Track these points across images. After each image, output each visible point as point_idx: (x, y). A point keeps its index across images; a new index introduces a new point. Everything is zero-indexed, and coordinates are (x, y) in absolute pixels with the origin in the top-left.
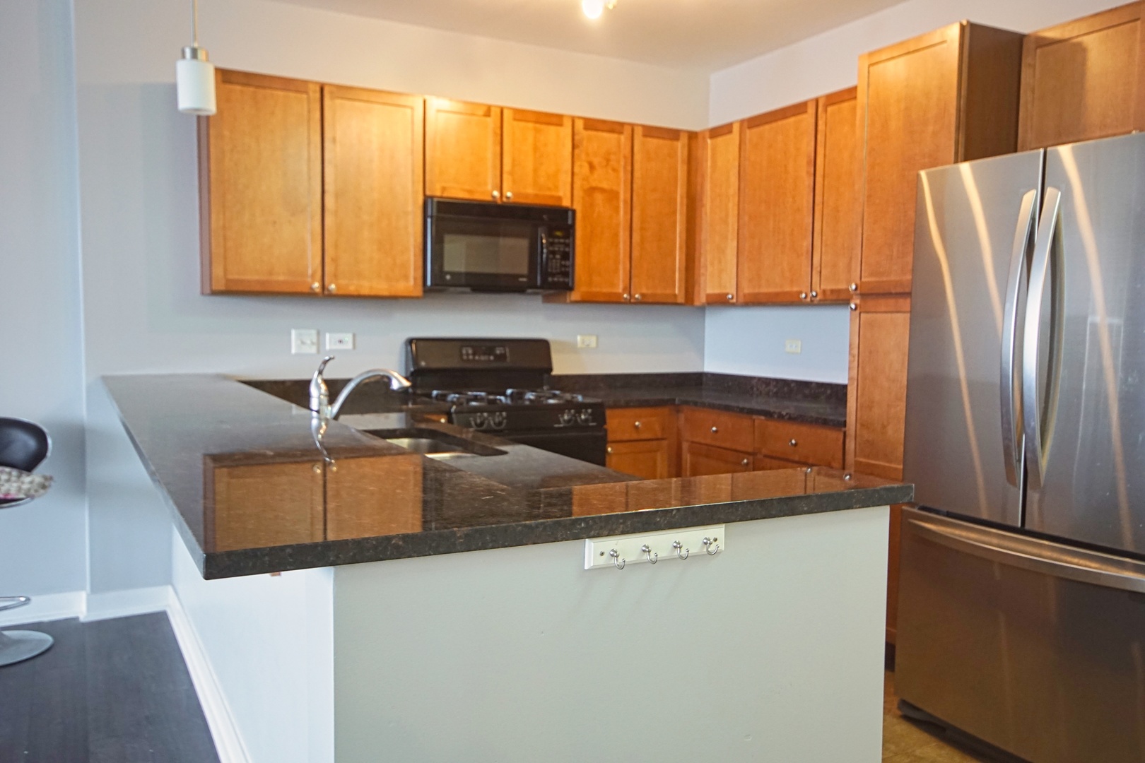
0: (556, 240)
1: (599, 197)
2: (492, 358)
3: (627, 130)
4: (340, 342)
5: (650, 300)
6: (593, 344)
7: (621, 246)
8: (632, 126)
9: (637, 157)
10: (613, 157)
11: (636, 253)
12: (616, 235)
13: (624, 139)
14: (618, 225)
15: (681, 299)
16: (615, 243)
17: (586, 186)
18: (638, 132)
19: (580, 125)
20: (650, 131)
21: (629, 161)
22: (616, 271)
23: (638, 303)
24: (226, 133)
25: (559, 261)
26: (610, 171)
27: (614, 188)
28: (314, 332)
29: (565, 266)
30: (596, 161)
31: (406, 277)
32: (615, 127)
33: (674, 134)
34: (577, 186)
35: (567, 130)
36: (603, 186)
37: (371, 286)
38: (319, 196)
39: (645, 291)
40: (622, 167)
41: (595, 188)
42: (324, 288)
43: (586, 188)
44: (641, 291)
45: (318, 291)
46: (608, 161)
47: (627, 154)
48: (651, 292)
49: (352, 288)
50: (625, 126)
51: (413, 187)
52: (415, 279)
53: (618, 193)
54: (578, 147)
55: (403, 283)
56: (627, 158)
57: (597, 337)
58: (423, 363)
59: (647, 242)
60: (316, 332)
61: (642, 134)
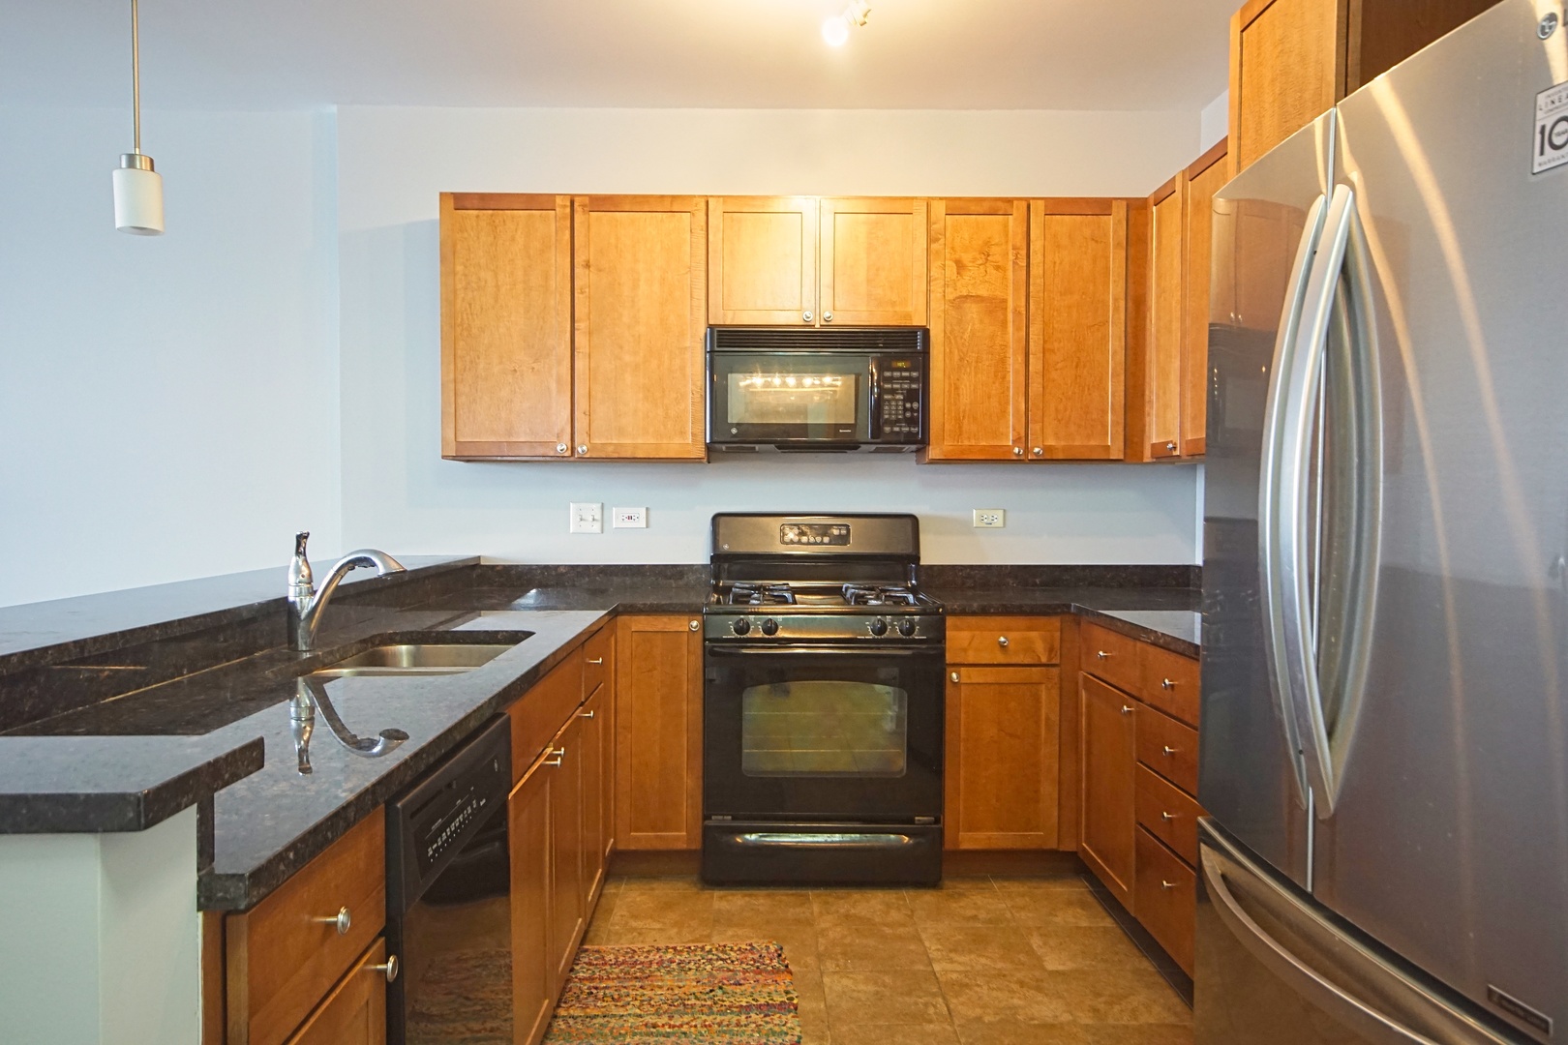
0: (897, 374)
1: (973, 311)
2: (826, 540)
3: (1019, 210)
4: (630, 518)
5: (1061, 456)
6: (999, 523)
7: (1011, 377)
8: (1028, 202)
9: (1036, 245)
10: (994, 250)
11: (1035, 387)
12: (1003, 361)
13: (1014, 222)
14: (1005, 346)
15: (1117, 453)
16: (1000, 372)
17: (951, 295)
18: (1038, 209)
19: (939, 209)
20: (1058, 207)
21: (1024, 252)
22: (1004, 412)
23: (1038, 461)
24: (459, 268)
25: (900, 403)
26: (991, 270)
27: (998, 293)
28: (597, 507)
29: (912, 410)
30: (966, 258)
31: (682, 433)
32: (998, 207)
33: (1102, 206)
34: (936, 295)
35: (920, 218)
36: (980, 293)
37: (635, 446)
38: (568, 335)
39: (1053, 444)
40: (1011, 263)
41: (966, 297)
42: (573, 449)
43: (951, 297)
44: (1046, 444)
45: (566, 455)
46: (989, 255)
47: (1018, 244)
48: (1063, 443)
49: (610, 449)
50: (1015, 202)
51: (691, 314)
52: (693, 435)
53: (1005, 301)
54: (937, 240)
55: (677, 440)
56: (1019, 249)
57: (1004, 511)
58: (726, 547)
59: (1056, 370)
60: (600, 505)
61: (1045, 211)
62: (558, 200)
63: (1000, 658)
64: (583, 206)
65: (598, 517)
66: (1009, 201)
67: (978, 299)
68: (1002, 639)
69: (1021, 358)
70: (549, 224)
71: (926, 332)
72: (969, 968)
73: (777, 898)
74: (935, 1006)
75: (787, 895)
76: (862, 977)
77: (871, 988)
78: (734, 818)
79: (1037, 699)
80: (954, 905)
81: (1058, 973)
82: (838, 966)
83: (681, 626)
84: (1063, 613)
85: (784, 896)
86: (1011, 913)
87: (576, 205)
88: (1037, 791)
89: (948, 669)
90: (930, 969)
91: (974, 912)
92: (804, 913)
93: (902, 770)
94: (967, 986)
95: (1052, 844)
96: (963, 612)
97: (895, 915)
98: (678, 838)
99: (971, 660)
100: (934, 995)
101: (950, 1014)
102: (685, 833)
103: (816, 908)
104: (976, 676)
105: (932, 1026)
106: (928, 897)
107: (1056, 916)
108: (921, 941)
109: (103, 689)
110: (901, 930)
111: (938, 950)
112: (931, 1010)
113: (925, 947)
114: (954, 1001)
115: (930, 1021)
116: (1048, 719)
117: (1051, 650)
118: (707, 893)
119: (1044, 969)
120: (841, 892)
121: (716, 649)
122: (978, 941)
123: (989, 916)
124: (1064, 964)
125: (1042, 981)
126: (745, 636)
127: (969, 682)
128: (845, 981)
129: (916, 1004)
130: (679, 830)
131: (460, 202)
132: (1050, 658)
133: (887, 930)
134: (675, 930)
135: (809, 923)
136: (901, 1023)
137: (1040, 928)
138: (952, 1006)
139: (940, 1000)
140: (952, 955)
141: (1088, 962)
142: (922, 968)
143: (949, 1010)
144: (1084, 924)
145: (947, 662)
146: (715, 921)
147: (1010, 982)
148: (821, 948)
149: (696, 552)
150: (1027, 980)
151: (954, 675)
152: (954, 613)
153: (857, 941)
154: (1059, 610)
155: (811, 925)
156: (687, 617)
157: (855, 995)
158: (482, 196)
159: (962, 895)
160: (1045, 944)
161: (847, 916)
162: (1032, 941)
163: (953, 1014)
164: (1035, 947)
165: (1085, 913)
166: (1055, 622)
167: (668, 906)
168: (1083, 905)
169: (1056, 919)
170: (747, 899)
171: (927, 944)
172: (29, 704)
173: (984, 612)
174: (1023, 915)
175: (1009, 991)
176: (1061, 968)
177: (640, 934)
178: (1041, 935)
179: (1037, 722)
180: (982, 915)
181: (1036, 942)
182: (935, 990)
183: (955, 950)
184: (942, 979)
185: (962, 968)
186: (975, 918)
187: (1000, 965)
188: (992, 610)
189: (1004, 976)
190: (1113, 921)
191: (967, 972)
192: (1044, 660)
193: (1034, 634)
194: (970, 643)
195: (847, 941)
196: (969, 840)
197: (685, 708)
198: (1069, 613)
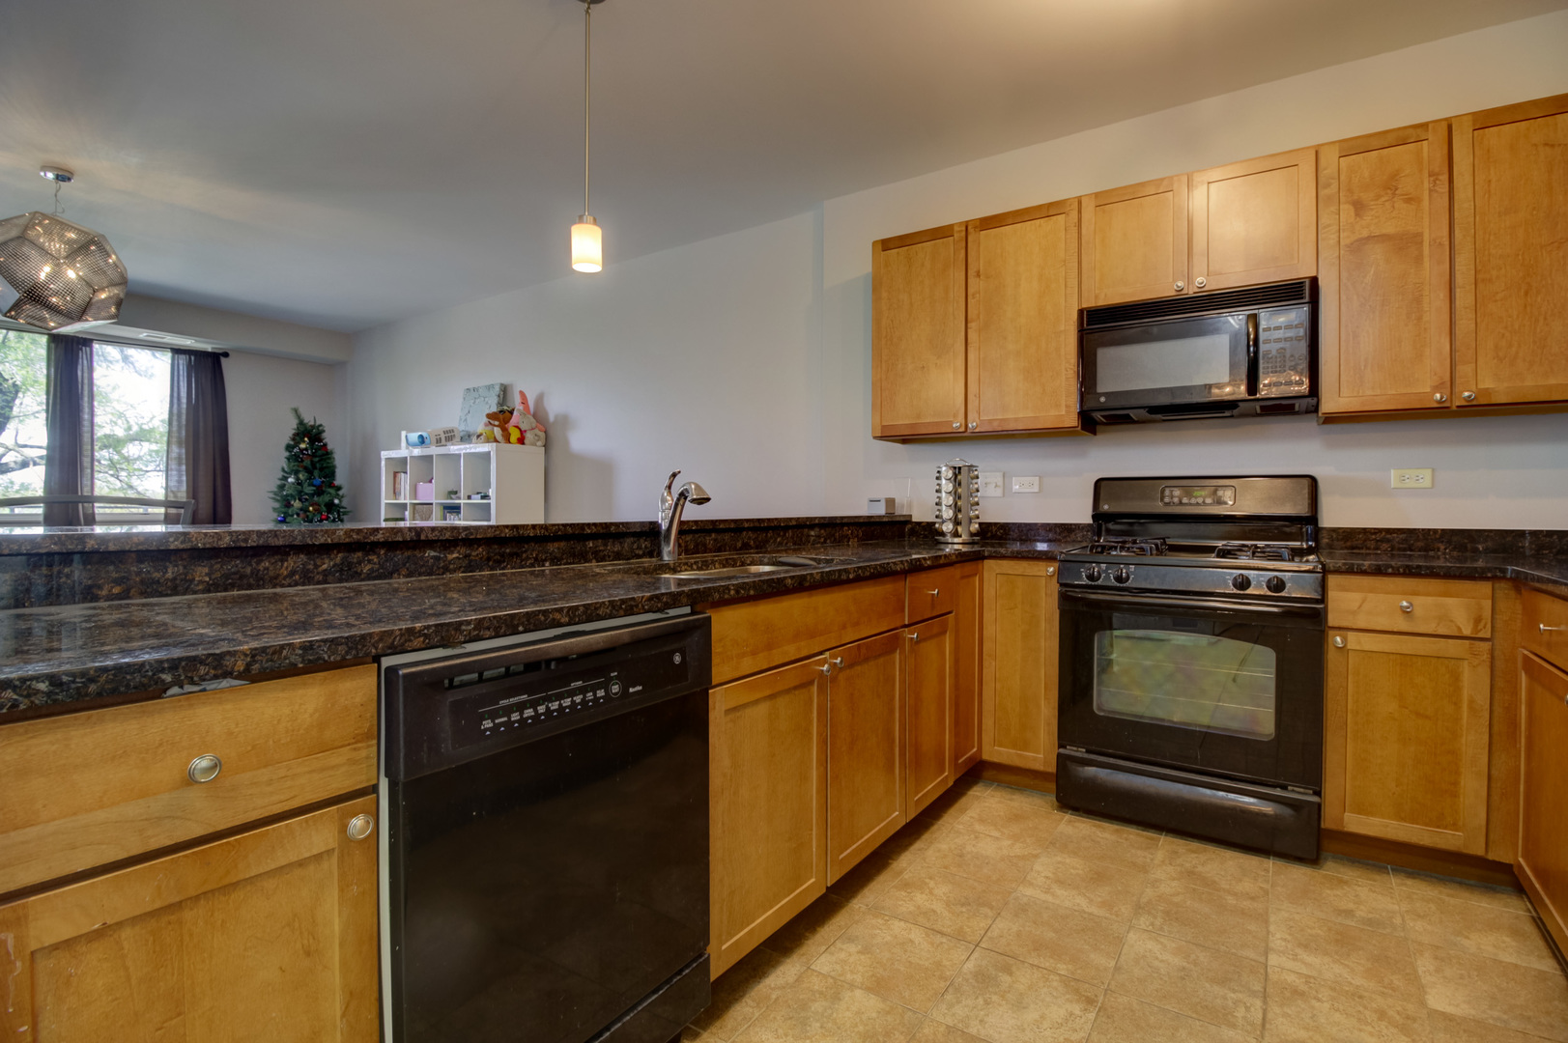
1: (1376, 252)
2: (1209, 501)
3: (1437, 133)
5: (1503, 400)
6: (1426, 482)
8: (1449, 122)
9: (1462, 166)
10: (1404, 182)
11: (1465, 324)
12: (1418, 300)
13: (1430, 146)
14: (1420, 284)
16: (1416, 312)
17: (1348, 239)
18: (1463, 126)
19: (1330, 158)
20: (1492, 118)
21: (1445, 177)
22: (1420, 356)
26: (1400, 204)
27: (1409, 228)
28: (999, 475)
30: (1367, 197)
31: (1057, 405)
32: (1408, 135)
33: (1555, 106)
34: (1329, 242)
35: (1307, 168)
36: (1384, 231)
37: (1016, 420)
38: (963, 334)
39: (1491, 386)
40: (1426, 193)
41: (1369, 238)
42: (966, 426)
43: (1348, 241)
44: (1479, 387)
45: (960, 430)
46: (1396, 189)
47: (1437, 170)
48: (1506, 385)
49: (995, 424)
50: (1430, 126)
51: (1066, 301)
52: (1067, 406)
53: (1420, 235)
54: (1328, 185)
55: (1053, 412)
56: (1438, 174)
57: (1433, 470)
58: (1106, 507)
59: (1496, 301)
60: (1002, 474)
61: (1474, 124)
62: (956, 228)
63: (1402, 624)
64: (975, 227)
65: (1000, 483)
66: (1424, 126)
67: (1384, 238)
68: (1405, 604)
69: (1443, 295)
70: (948, 247)
71: (1314, 281)
72: (1314, 974)
73: (1125, 835)
74: (1247, 1009)
75: (1138, 835)
76: (1174, 945)
77: (1177, 961)
78: (1088, 752)
79: (1456, 677)
80: (1328, 892)
81: (1446, 1017)
82: (1152, 924)
83: (1039, 570)
84: (1494, 578)
85: (1132, 835)
86: (1403, 920)
87: (969, 228)
88: (1456, 784)
89: (1331, 633)
90: (1262, 959)
91: (1351, 906)
92: (1145, 857)
93: (1270, 735)
94: (1302, 994)
95: (1478, 849)
96: (1350, 571)
97: (1247, 886)
98: (1035, 759)
99: (1362, 625)
100: (1253, 994)
101: (1263, 1025)
102: (1041, 756)
103: (1160, 855)
104: (1369, 643)
105: (1231, 1033)
106: (1298, 873)
107: (1467, 938)
108: (1267, 922)
109: (452, 566)
110: (1246, 904)
111: (1285, 940)
112: (1240, 1012)
113: (1268, 932)
114: (1277, 1010)
115: (1233, 1026)
116: (1471, 702)
117: (1478, 620)
118: (1057, 814)
119: (1423, 1003)
120: (1195, 845)
121: (1069, 593)
122: (1343, 941)
123: (1370, 916)
124: (1457, 1006)
125: (1414, 1020)
126: (1096, 583)
127: (1358, 648)
128: (1150, 945)
129: (1225, 998)
130: (1038, 752)
131: (886, 245)
132: (1476, 629)
133: (1231, 900)
134: (1010, 842)
135: (1144, 869)
136: (1194, 1015)
137: (1438, 947)
138: (1270, 1015)
139: (1258, 1003)
140: (1299, 951)
141: (1496, 1014)
142: (1252, 955)
143: (1264, 1019)
144: (1508, 958)
145: (1330, 624)
146: (1051, 843)
147: (1366, 1008)
148: (1144, 900)
149: (1081, 513)
150: (1391, 1013)
151: (1338, 639)
152: (1338, 571)
153: (1189, 902)
154: (1489, 575)
155: (1146, 872)
156: (1044, 563)
157: (1156, 963)
158: (901, 238)
159: (1342, 882)
160: (1437, 971)
161: (1190, 874)
162: (1419, 963)
163: (1268, 1026)
164: (1420, 970)
165: (1514, 944)
166: (1484, 588)
167: (1017, 818)
168: (1515, 933)
169: (1466, 942)
170: (1094, 829)
171: (1272, 928)
172: (367, 568)
173: (1378, 571)
174: (1419, 925)
175: (1359, 1020)
176: (1450, 1010)
177: (976, 838)
178: (1436, 958)
179: (1457, 704)
180: (1361, 913)
181: (1424, 965)
182: (1258, 987)
183: (1306, 947)
184: (1273, 977)
185: (1304, 971)
186: (1349, 913)
187: (1359, 981)
188: (1390, 570)
189: (1361, 997)
190: (1556, 966)
191: (1310, 977)
192: (1467, 631)
193: (1450, 601)
194: (1360, 606)
195: (1176, 899)
196: (1356, 823)
197: (1043, 644)
198: (1504, 578)
